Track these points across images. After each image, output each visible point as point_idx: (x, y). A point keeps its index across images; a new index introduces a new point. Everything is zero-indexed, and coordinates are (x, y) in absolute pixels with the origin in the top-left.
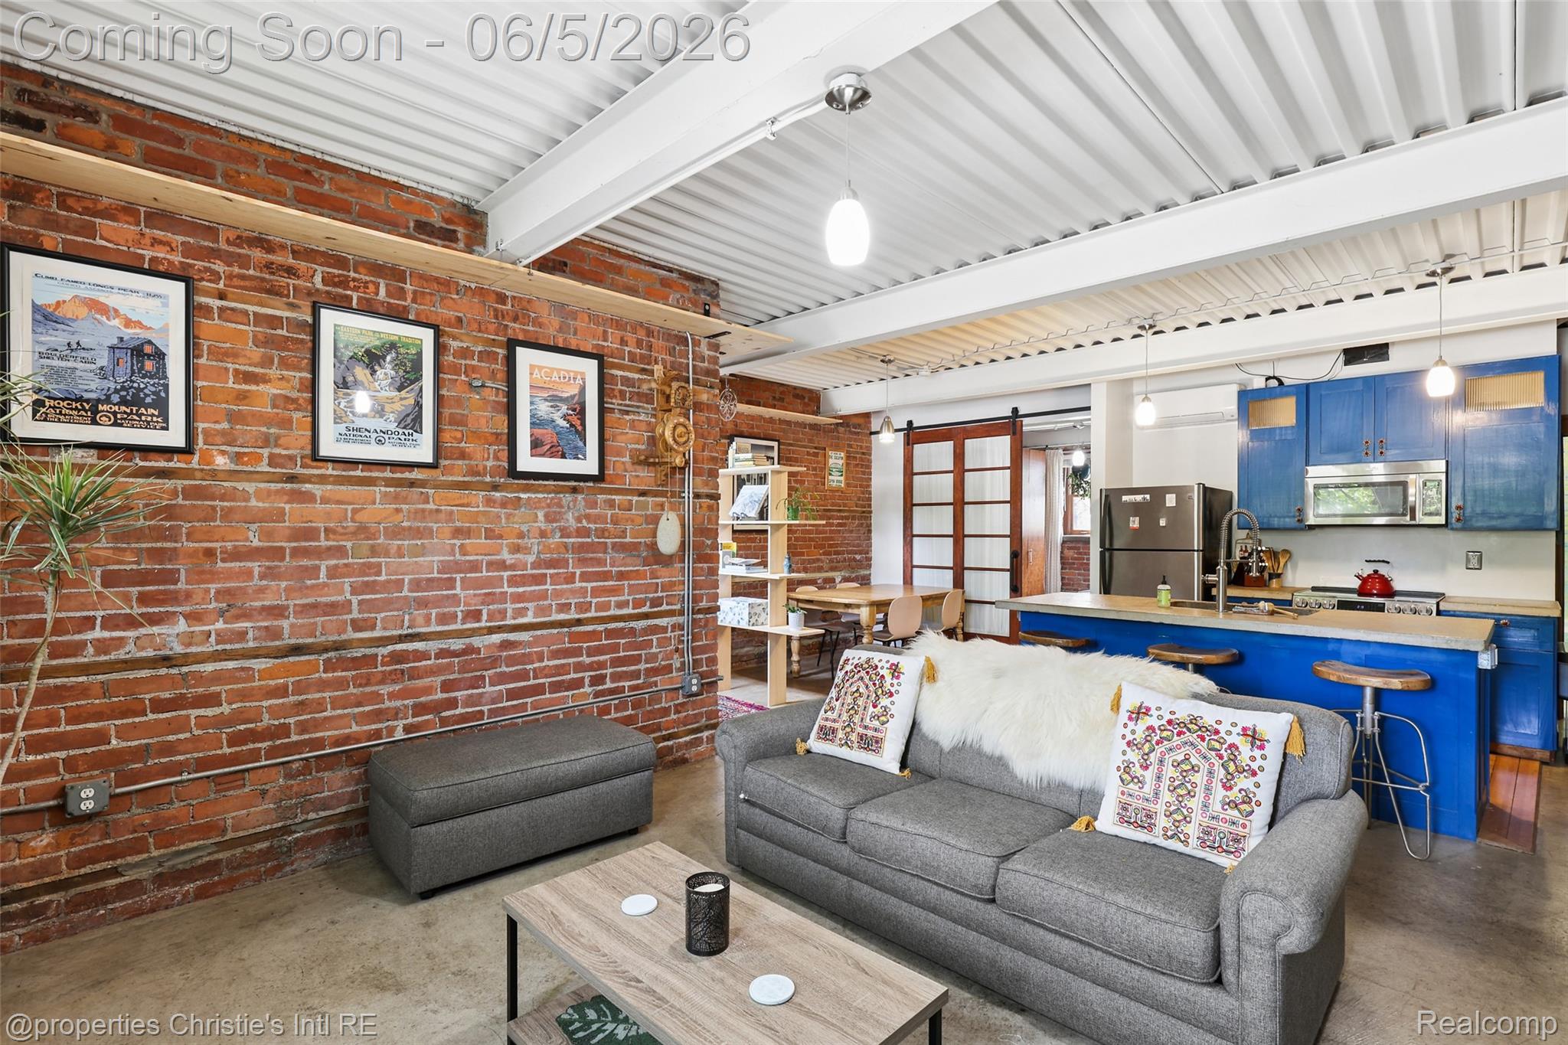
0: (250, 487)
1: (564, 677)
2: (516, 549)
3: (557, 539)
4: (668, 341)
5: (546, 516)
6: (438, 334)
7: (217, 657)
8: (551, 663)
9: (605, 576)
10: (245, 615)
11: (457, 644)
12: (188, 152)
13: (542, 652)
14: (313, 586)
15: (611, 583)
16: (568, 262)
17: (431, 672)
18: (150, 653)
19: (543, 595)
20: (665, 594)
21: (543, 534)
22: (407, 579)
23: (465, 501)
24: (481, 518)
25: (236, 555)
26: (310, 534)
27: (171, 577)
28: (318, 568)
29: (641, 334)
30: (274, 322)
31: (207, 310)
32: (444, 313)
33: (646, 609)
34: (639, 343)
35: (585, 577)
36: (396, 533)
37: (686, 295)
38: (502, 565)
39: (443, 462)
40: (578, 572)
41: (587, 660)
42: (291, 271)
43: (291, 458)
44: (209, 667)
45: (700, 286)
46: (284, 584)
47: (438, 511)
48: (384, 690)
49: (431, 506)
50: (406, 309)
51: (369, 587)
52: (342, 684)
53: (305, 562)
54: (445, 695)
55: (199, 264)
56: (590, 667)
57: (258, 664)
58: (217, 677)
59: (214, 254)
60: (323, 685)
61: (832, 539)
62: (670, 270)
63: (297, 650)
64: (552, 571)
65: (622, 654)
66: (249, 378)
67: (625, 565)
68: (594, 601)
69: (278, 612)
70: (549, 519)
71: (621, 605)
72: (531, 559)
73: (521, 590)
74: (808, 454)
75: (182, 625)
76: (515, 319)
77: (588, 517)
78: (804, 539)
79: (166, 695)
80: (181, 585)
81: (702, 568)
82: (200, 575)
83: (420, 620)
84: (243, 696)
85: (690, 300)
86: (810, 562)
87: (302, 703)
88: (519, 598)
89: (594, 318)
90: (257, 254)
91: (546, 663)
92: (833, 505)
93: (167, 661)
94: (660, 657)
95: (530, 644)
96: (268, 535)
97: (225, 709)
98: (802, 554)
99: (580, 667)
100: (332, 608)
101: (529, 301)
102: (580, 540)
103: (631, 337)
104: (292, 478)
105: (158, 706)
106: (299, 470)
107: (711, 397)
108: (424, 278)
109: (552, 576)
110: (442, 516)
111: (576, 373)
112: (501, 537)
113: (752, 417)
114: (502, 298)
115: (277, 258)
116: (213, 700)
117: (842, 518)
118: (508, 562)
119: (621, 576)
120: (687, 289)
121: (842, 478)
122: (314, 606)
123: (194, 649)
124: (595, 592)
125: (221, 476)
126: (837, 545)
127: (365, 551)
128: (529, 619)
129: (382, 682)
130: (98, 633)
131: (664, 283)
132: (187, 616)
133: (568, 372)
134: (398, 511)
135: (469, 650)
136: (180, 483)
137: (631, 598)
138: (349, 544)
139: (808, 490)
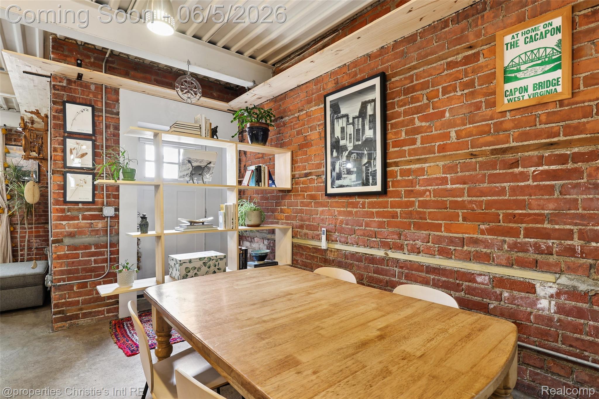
61: (522, 205)
74: (450, 65)
78: (442, 205)
86: (451, 241)
92: (524, 136)
98: (438, 228)
113: (355, 63)
117: (563, 159)
121: (558, 73)
126: (539, 218)
139: (451, 124)
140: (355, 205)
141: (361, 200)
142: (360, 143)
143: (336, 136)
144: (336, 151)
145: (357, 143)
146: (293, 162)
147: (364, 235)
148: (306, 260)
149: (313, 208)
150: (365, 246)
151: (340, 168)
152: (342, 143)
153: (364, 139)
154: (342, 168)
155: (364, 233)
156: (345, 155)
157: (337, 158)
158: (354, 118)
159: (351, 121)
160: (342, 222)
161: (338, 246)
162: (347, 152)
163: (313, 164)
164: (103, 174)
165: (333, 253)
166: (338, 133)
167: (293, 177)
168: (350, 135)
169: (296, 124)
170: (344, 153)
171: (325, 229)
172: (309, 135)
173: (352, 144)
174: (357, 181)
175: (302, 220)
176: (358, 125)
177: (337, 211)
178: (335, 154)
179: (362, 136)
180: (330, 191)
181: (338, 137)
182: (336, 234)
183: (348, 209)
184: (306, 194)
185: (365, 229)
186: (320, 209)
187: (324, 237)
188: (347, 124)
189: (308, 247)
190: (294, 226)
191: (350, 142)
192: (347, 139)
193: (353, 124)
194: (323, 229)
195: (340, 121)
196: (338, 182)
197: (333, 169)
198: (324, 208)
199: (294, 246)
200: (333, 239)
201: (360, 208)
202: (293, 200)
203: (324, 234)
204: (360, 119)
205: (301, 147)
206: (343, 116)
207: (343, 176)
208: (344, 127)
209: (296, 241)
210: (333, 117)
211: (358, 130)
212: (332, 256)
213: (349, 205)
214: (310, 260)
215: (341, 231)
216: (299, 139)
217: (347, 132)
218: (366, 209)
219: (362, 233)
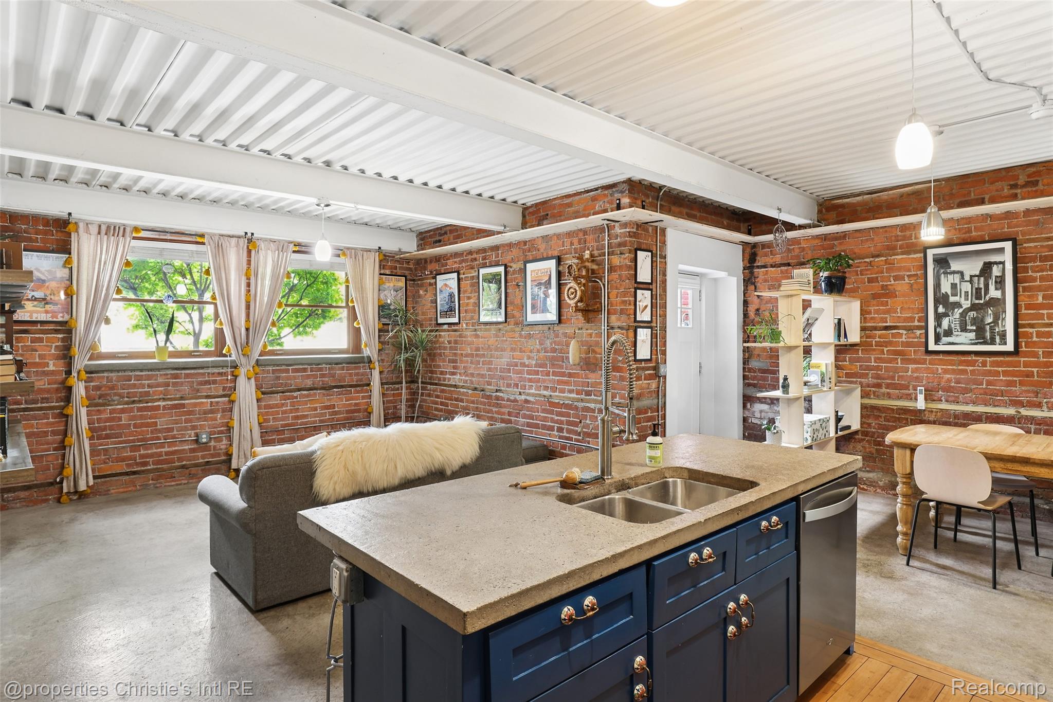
0: (468, 333)
1: (547, 423)
2: (529, 358)
3: (542, 354)
4: (595, 233)
5: (539, 342)
6: (506, 267)
7: (462, 387)
8: (542, 415)
9: (563, 374)
10: (467, 376)
11: (512, 398)
12: (459, 233)
13: (538, 408)
14: (478, 368)
15: (566, 378)
16: (549, 213)
17: (505, 407)
18: (454, 383)
19: (538, 381)
20: (593, 389)
21: (538, 351)
22: (499, 367)
23: (514, 336)
24: (518, 344)
25: (467, 356)
26: (477, 349)
27: (455, 361)
28: (480, 361)
29: (581, 235)
30: (473, 278)
31: (462, 278)
32: (507, 258)
33: (583, 396)
34: (580, 243)
35: (554, 374)
36: (497, 349)
37: (606, 200)
38: (523, 365)
39: (508, 320)
40: (551, 370)
41: (556, 418)
42: (475, 259)
43: (475, 323)
44: (462, 390)
45: (614, 190)
46: (474, 366)
47: (507, 340)
48: (494, 409)
49: (505, 338)
50: (499, 261)
51: (489, 370)
52: (484, 404)
53: (477, 359)
54: (508, 417)
55: (461, 265)
56: (557, 422)
57: (470, 392)
58: (464, 394)
59: (463, 261)
60: (482, 403)
62: (596, 189)
63: (475, 389)
64: (541, 369)
65: (571, 419)
66: (469, 298)
67: (572, 370)
68: (558, 387)
69: (472, 375)
70: (541, 344)
71: (571, 391)
72: (534, 362)
73: (530, 377)
75: (458, 377)
76: (529, 251)
77: (555, 342)
79: (456, 397)
80: (458, 364)
81: (615, 376)
82: (462, 362)
83: (502, 385)
84: (468, 401)
85: (608, 202)
87: (477, 408)
88: (530, 380)
89: (558, 236)
90: (470, 257)
91: (540, 414)
93: (455, 386)
94: (591, 427)
95: (533, 403)
96: (471, 349)
97: (465, 404)
99: (553, 420)
100: (483, 376)
101: (534, 240)
102: (552, 354)
103: (575, 240)
104: (475, 330)
105: (456, 399)
106: (477, 327)
107: (622, 260)
108: (503, 245)
109: (541, 371)
110: (507, 343)
111: (547, 269)
112: (524, 352)
113: (969, 220)
114: (525, 243)
115: (473, 257)
116: (462, 401)
118: (527, 363)
119: (570, 375)
120: (605, 195)
122: (479, 374)
123: (460, 384)
124: (559, 382)
125: (464, 330)
127: (489, 356)
128: (533, 391)
129: (493, 406)
130: (448, 376)
131: (594, 199)
132: (460, 374)
133: (544, 269)
134: (497, 340)
135: (515, 401)
136: (458, 333)
137: (575, 388)
138: (486, 353)
140: (973, 363)
141: (981, 359)
142: (982, 302)
143: (943, 291)
144: (943, 307)
145: (977, 302)
146: (863, 312)
147: (986, 394)
148: (887, 423)
149: (899, 365)
150: (986, 405)
151: (949, 326)
152: (952, 299)
153: (987, 298)
154: (953, 325)
155: (985, 392)
156: (959, 312)
157: (946, 315)
158: (971, 276)
159: (967, 278)
160: (949, 380)
161: (944, 406)
162: (961, 310)
163: (898, 317)
164: (657, 327)
165: (934, 414)
166: (946, 288)
167: (863, 329)
168: (967, 293)
169: (867, 270)
170: (956, 310)
171: (923, 388)
172: (890, 285)
173: (969, 302)
174: (976, 339)
175: (878, 377)
176: (978, 284)
177: (942, 369)
178: (941, 309)
179: (985, 295)
180: (932, 347)
181: (946, 292)
182: (940, 393)
183: (960, 368)
184: (885, 349)
185: (986, 388)
186: (911, 366)
187: (921, 398)
188: (960, 282)
189: (889, 408)
190: (864, 385)
191: (967, 299)
192: (961, 296)
193: (971, 281)
194: (919, 388)
195: (950, 277)
196: (945, 340)
197: (940, 325)
198: (920, 366)
199: (863, 407)
200: (936, 398)
201: (980, 366)
202: (860, 355)
203: (921, 393)
204: (982, 279)
205: (875, 296)
206: (954, 272)
207: (955, 333)
208: (957, 284)
209: (867, 401)
210: (938, 271)
211: (978, 290)
212: (933, 417)
213: (961, 363)
214: (893, 422)
215: (948, 389)
216: (876, 288)
217: (961, 289)
218: (988, 368)
219: (982, 391)
